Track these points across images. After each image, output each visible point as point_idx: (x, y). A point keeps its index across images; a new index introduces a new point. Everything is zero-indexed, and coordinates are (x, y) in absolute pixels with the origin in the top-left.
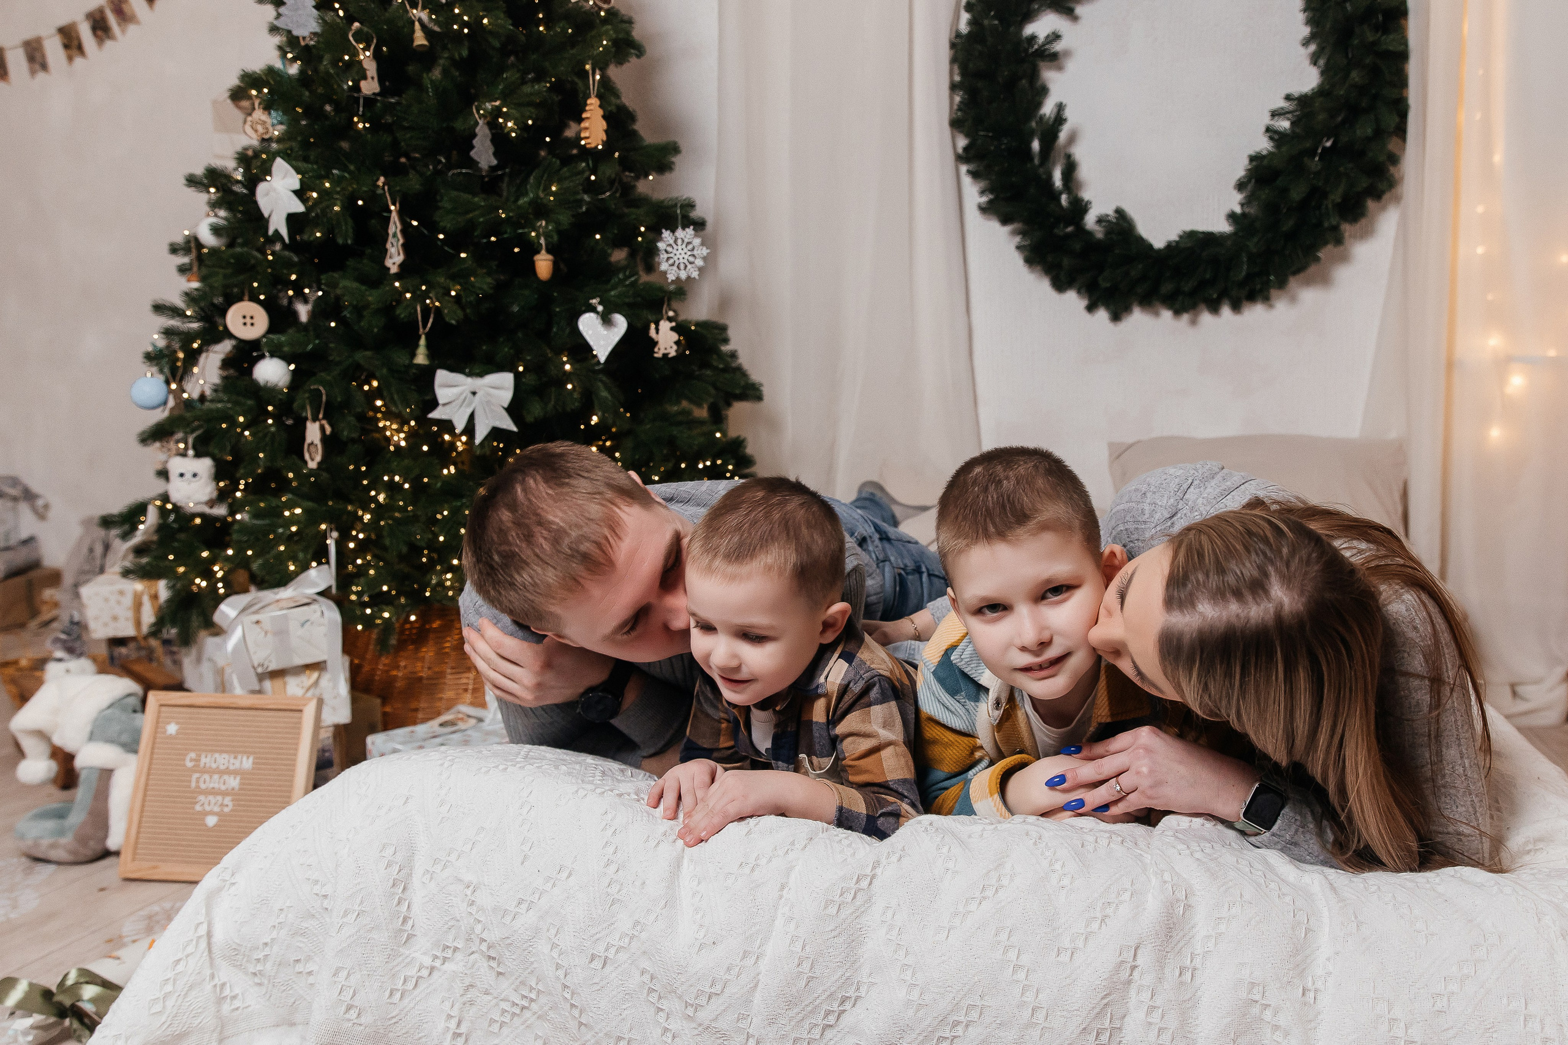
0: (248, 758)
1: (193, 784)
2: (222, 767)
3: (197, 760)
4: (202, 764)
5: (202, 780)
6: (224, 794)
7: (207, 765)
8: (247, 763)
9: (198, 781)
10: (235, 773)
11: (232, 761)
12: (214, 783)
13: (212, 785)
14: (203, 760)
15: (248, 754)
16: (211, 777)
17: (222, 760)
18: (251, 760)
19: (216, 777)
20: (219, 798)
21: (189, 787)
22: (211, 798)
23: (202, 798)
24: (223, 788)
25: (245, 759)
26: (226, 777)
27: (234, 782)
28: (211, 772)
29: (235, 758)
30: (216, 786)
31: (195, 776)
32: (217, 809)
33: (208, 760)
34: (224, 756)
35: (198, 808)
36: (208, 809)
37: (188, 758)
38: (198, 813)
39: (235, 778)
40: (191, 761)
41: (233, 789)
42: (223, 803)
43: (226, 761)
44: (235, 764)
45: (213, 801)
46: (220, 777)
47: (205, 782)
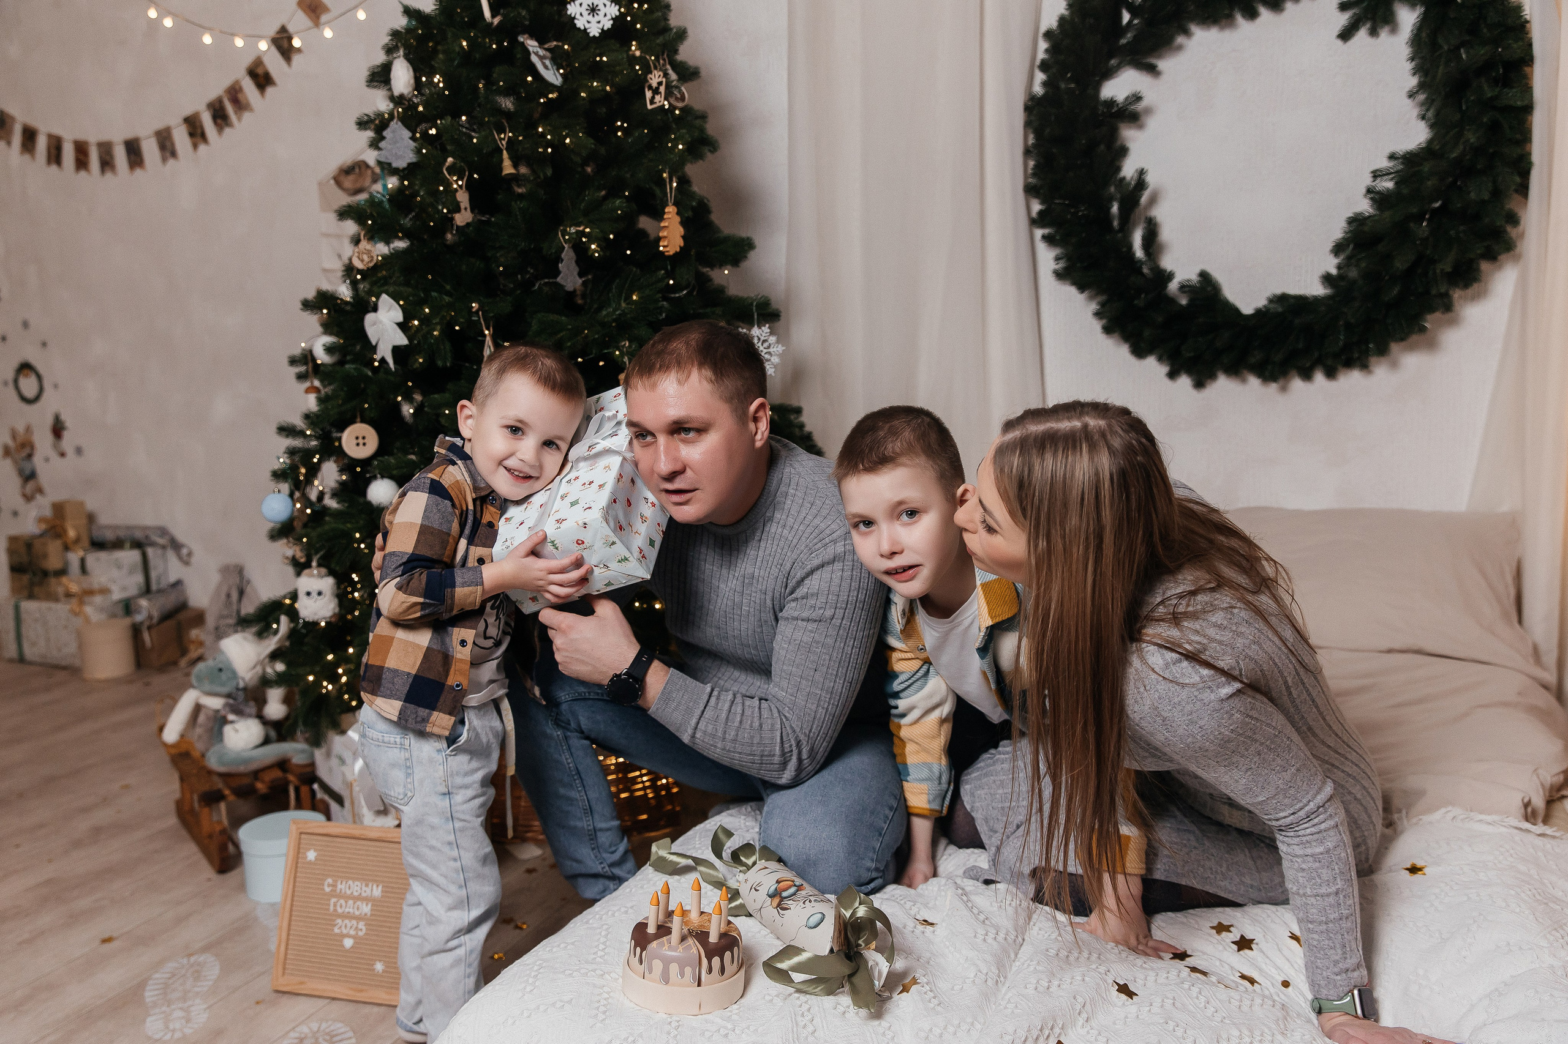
0: (377, 886)
1: (332, 908)
2: (356, 894)
3: (334, 886)
4: (338, 891)
5: (339, 904)
6: (358, 918)
7: (343, 891)
8: (377, 892)
9: (335, 905)
10: (366, 900)
11: (364, 888)
12: (349, 908)
13: (347, 910)
14: (339, 886)
15: (378, 882)
16: (346, 902)
17: (356, 887)
18: (380, 888)
19: (351, 902)
20: (354, 922)
21: (328, 910)
22: (347, 921)
23: (339, 921)
24: (357, 913)
25: (374, 887)
26: (359, 903)
27: (366, 909)
28: (347, 898)
29: (367, 885)
30: (351, 910)
31: (333, 900)
32: (352, 932)
33: (343, 887)
34: (357, 883)
35: (336, 930)
36: (345, 931)
37: (326, 883)
38: (336, 935)
39: (367, 905)
40: (329, 885)
41: (366, 915)
42: (357, 928)
43: (359, 889)
44: (366, 891)
45: (349, 925)
46: (354, 903)
47: (341, 906)
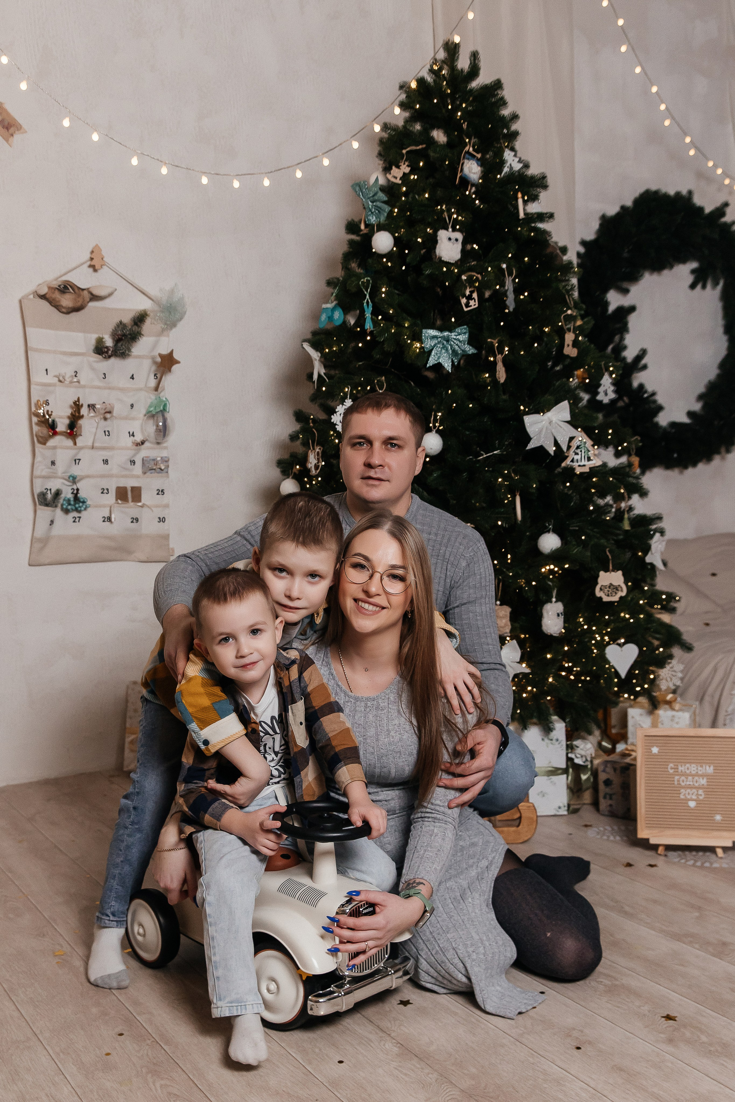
0: (709, 766)
1: (676, 783)
2: (693, 772)
3: (676, 768)
4: (680, 771)
5: (681, 779)
6: (698, 788)
7: (683, 771)
8: (709, 770)
9: (678, 781)
10: (703, 776)
11: (700, 768)
12: (690, 781)
13: (688, 783)
14: (680, 768)
15: (710, 764)
16: (686, 778)
17: (693, 768)
18: (711, 768)
19: (690, 778)
20: (694, 790)
21: (673, 784)
22: (689, 790)
23: (682, 790)
24: (697, 785)
25: (708, 768)
26: (696, 778)
27: (703, 781)
28: (686, 775)
29: (702, 766)
30: (691, 783)
31: (677, 777)
32: (694, 797)
33: (683, 769)
34: (693, 765)
35: (682, 797)
36: (689, 797)
37: (669, 767)
38: (683, 800)
39: (703, 779)
40: (672, 768)
41: (703, 785)
42: (697, 794)
43: (695, 769)
44: (701, 770)
45: (691, 793)
46: (693, 778)
47: (683, 781)
